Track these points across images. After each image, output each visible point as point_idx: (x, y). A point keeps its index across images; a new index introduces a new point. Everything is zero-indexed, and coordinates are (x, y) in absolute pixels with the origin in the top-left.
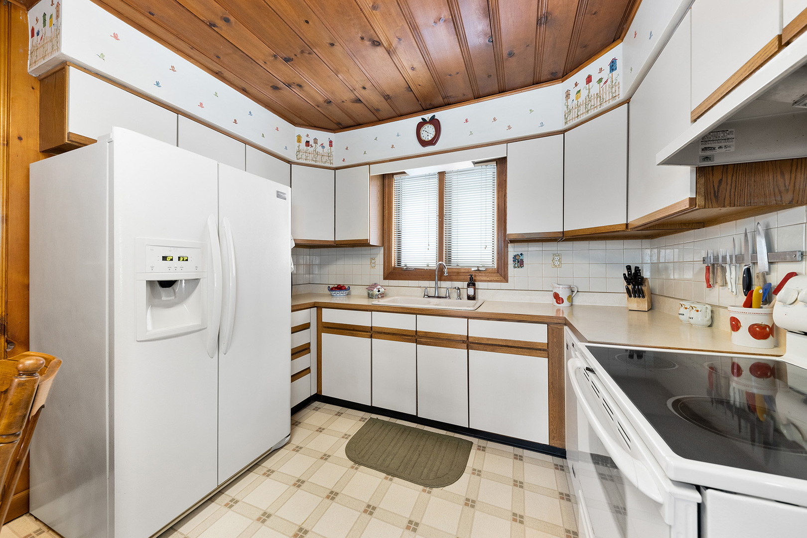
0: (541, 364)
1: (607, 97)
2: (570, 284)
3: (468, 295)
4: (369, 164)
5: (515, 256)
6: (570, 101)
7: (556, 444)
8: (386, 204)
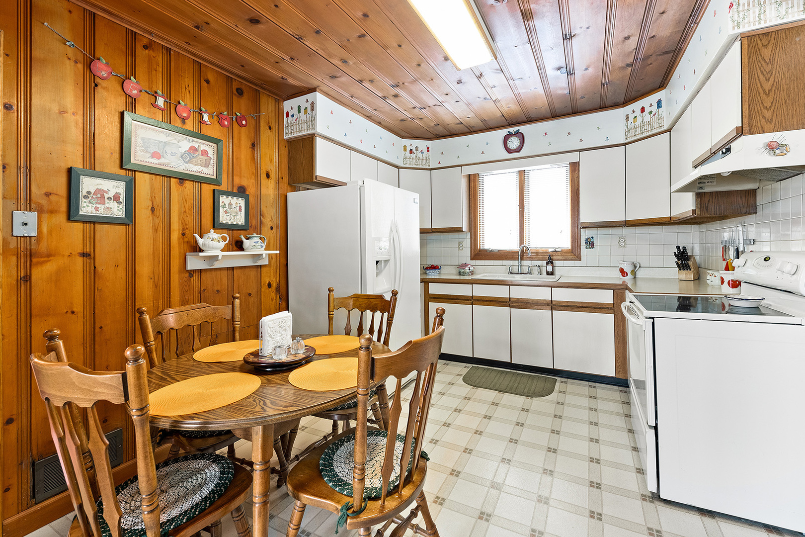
0: (609, 319)
1: (656, 125)
2: (633, 261)
3: (547, 271)
4: (461, 166)
5: (587, 239)
6: (629, 123)
7: (621, 376)
8: (472, 196)
